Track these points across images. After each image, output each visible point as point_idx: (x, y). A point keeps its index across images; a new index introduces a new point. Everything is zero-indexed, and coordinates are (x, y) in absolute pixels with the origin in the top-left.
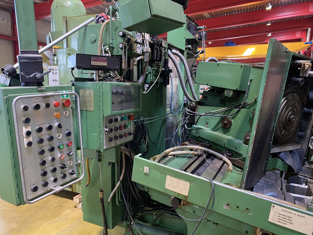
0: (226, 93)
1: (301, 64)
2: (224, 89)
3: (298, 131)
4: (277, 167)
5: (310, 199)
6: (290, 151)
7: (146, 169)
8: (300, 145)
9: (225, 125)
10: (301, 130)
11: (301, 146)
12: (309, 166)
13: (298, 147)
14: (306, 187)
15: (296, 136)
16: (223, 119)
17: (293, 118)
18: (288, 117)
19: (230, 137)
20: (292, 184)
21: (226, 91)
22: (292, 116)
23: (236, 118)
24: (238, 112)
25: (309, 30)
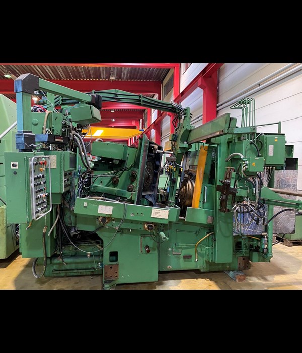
0: (114, 162)
1: (153, 146)
2: (113, 159)
6: (150, 195)
7: (85, 204)
9: (115, 181)
10: (153, 183)
13: (153, 193)
15: (151, 187)
16: (112, 178)
17: (151, 175)
18: (148, 175)
19: (118, 189)
21: (114, 161)
23: (121, 177)
24: (122, 173)
25: (141, 120)
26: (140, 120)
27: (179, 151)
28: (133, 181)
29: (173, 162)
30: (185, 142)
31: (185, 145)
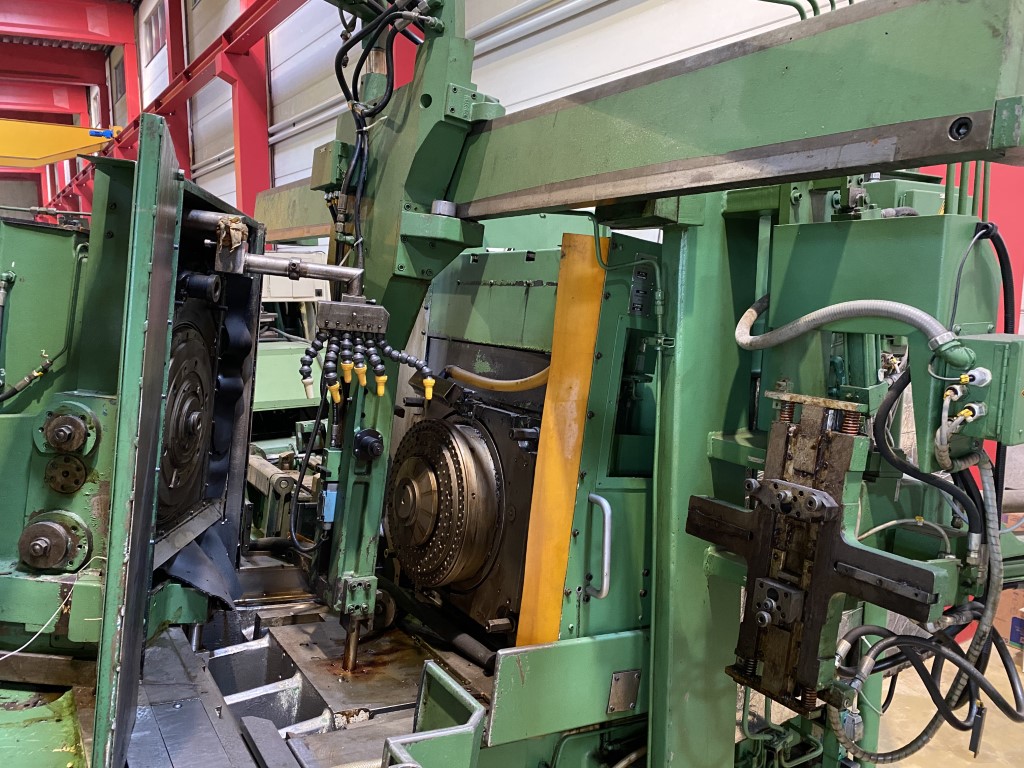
1: (216, 225)
3: (207, 457)
4: (171, 617)
5: (296, 685)
8: (217, 506)
11: (222, 506)
12: (249, 566)
13: (214, 514)
14: (264, 643)
15: (205, 478)
17: (199, 420)
18: (183, 419)
20: (220, 653)
22: (195, 416)
25: (95, 91)
26: (88, 90)
27: (402, 262)
28: (63, 492)
29: (367, 335)
30: (443, 207)
31: (441, 222)
